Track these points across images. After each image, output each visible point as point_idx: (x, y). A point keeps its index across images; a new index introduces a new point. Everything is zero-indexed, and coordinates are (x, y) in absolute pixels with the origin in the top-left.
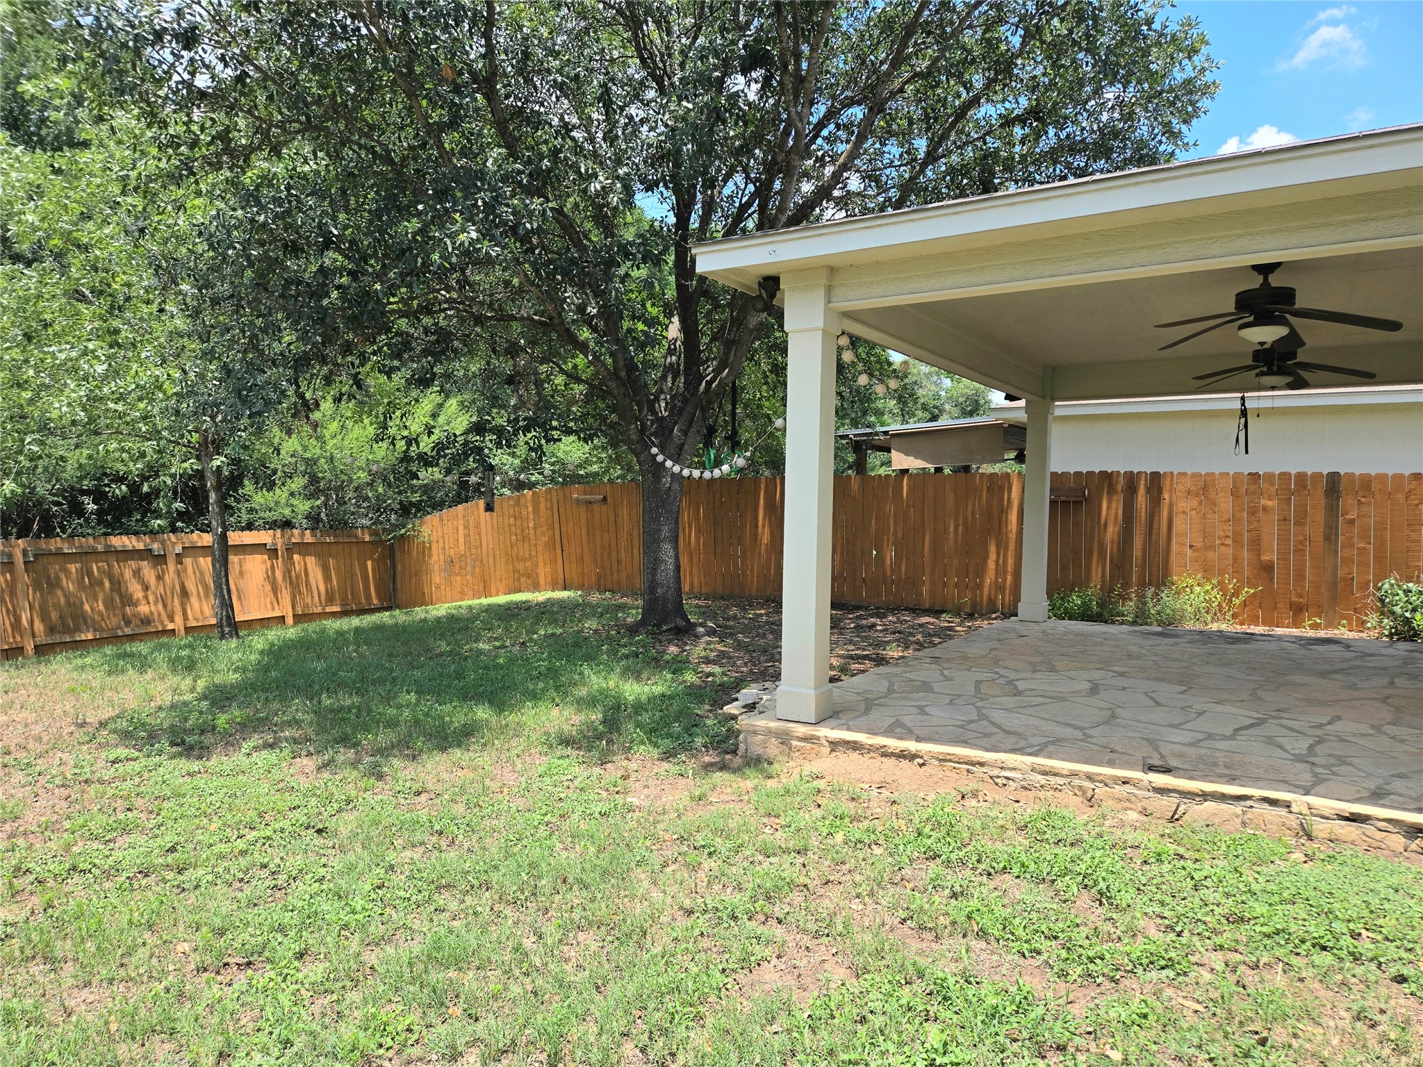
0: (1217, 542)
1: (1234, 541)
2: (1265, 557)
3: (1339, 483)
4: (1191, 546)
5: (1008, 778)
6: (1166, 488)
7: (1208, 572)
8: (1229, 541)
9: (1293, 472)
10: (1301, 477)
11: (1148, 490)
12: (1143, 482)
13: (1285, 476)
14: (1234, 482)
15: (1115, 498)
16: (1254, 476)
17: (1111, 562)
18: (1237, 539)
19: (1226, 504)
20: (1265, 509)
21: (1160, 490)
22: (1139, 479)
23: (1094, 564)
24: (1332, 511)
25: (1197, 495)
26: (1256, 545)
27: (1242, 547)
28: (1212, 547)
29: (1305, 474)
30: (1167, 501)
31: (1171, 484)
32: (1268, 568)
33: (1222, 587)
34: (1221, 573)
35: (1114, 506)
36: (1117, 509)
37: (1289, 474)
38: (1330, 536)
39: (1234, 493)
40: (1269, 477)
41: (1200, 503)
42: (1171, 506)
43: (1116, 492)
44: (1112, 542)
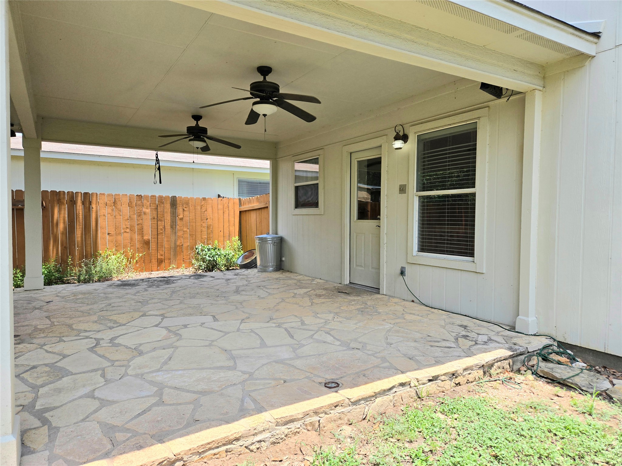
0: (122, 231)
1: (130, 229)
2: (146, 238)
3: (176, 201)
4: (108, 234)
5: (260, 441)
6: (94, 202)
7: (117, 247)
8: (128, 230)
9: (157, 196)
10: (161, 197)
11: (83, 203)
12: (79, 198)
13: (153, 197)
14: (130, 200)
15: (63, 207)
16: (140, 197)
17: (62, 245)
18: (132, 229)
19: (126, 210)
20: (145, 213)
21: (90, 203)
22: (77, 197)
23: (51, 247)
24: (174, 214)
25: (111, 206)
26: (141, 232)
27: (135, 233)
28: (120, 234)
29: (162, 197)
30: (94, 209)
31: (97, 199)
32: (147, 243)
33: (125, 253)
34: (125, 247)
35: (62, 212)
36: (64, 214)
37: (155, 196)
38: (173, 226)
39: (130, 205)
40: (146, 197)
41: (113, 210)
42: (97, 212)
43: (63, 203)
44: (62, 234)
